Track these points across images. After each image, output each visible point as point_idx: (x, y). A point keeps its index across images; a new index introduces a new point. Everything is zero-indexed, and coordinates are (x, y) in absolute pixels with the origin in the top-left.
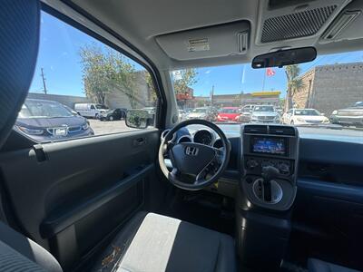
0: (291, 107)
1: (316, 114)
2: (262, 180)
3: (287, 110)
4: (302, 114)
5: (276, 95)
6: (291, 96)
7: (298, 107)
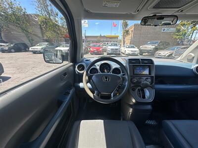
0: (124, 44)
1: (134, 48)
2: (140, 88)
3: (122, 45)
4: (129, 47)
5: (117, 37)
6: (124, 38)
7: (127, 44)
